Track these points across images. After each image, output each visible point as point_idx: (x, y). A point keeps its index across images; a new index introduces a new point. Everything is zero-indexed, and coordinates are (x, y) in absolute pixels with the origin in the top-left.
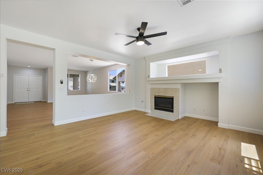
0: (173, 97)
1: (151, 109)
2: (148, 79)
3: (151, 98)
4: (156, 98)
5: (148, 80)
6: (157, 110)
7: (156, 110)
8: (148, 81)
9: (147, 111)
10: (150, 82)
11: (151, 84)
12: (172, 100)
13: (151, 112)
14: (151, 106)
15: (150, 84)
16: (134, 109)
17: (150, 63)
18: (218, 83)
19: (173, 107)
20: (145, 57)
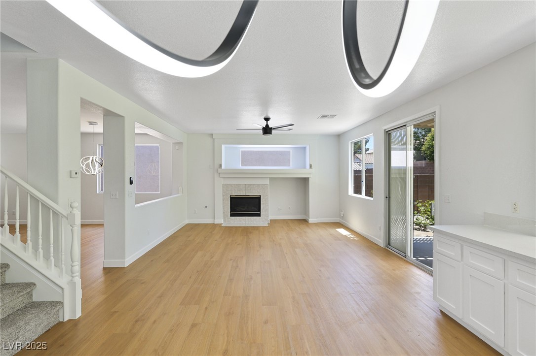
0: (260, 196)
1: (224, 217)
3: (223, 200)
4: (233, 200)
6: (235, 217)
7: (233, 218)
8: (220, 173)
9: (217, 221)
10: (222, 176)
13: (224, 221)
14: (223, 212)
15: (222, 178)
16: (187, 222)
17: (223, 145)
18: (308, 178)
19: (259, 210)
20: (212, 134)
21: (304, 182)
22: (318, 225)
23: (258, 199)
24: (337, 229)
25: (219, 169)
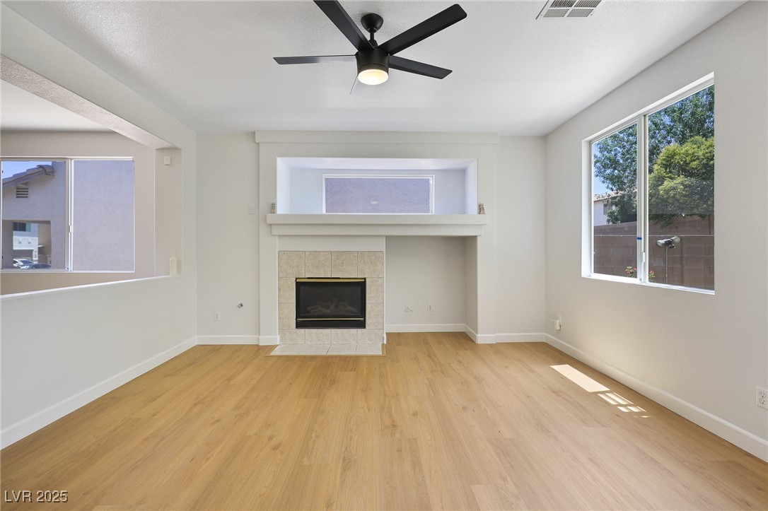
0: (365, 279)
1: (282, 330)
2: (271, 219)
3: (279, 289)
4: (302, 288)
5: (269, 222)
6: (307, 330)
7: (302, 331)
8: (271, 225)
9: (264, 341)
10: (276, 231)
11: (279, 236)
12: (359, 288)
13: (281, 340)
14: (280, 318)
15: (277, 238)
16: (195, 341)
17: (278, 158)
18: (475, 237)
19: (363, 312)
20: (254, 132)
21: (464, 247)
22: (497, 348)
23: (359, 287)
24: (553, 367)
25: (269, 215)
